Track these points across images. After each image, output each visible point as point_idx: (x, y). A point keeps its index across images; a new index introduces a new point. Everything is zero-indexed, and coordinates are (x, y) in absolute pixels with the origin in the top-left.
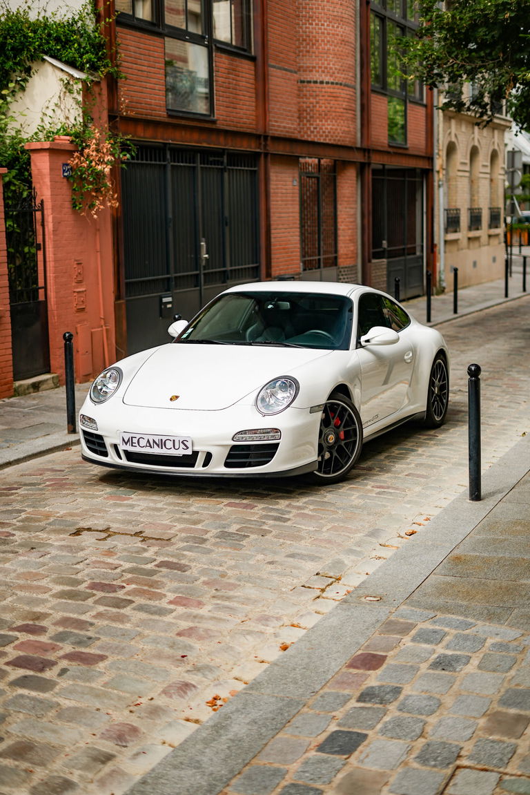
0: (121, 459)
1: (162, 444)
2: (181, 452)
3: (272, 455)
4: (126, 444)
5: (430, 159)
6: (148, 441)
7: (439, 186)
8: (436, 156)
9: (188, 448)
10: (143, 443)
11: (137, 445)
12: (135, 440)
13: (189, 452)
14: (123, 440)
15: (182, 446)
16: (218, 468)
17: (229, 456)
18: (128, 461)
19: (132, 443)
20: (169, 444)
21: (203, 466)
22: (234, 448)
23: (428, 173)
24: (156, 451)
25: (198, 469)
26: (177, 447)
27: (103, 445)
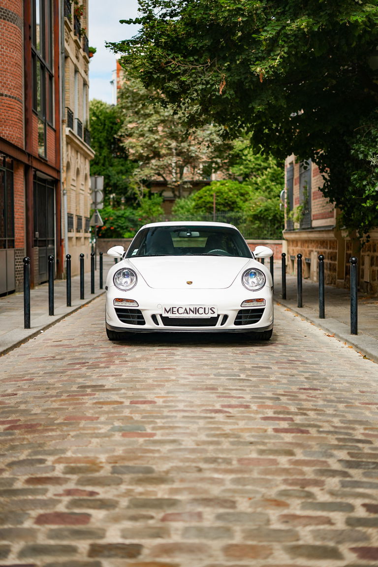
0: (158, 325)
1: (196, 311)
2: (209, 316)
3: (260, 316)
4: (168, 312)
5: (58, 172)
6: (186, 309)
7: (64, 195)
8: (62, 171)
9: (214, 313)
10: (181, 311)
11: (176, 312)
12: (174, 310)
13: (215, 315)
14: (165, 310)
15: (210, 311)
16: (230, 325)
17: (238, 317)
18: (165, 325)
19: (173, 311)
20: (201, 311)
21: (221, 325)
22: (240, 312)
23: (56, 182)
24: (192, 316)
25: (218, 326)
26: (207, 312)
27: (142, 317)
